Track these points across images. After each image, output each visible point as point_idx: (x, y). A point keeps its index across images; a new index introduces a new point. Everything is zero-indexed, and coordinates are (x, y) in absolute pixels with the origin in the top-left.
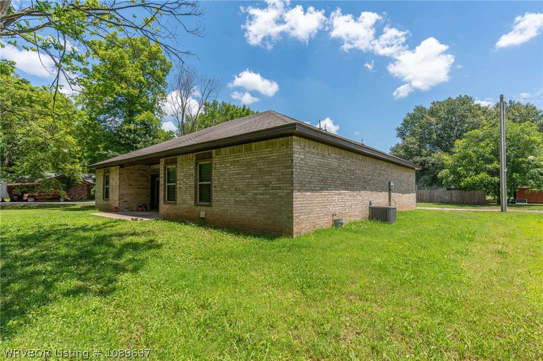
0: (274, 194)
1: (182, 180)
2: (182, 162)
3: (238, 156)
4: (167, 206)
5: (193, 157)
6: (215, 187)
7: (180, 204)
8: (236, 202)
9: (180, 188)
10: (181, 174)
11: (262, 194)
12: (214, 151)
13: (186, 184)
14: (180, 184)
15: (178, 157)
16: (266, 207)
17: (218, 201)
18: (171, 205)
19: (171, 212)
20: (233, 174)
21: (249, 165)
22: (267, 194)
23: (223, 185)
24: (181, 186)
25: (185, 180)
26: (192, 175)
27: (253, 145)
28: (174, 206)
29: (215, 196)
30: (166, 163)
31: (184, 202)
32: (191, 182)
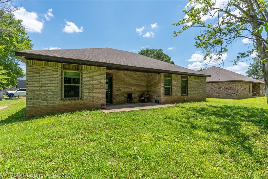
0: (203, 91)
1: (175, 85)
2: (175, 77)
3: (196, 80)
4: (166, 97)
5: (180, 76)
6: (189, 89)
7: (174, 95)
8: (195, 93)
9: (174, 89)
10: (175, 83)
11: (201, 91)
12: (189, 76)
13: (177, 87)
14: (174, 87)
15: (173, 74)
16: (202, 94)
17: (190, 93)
18: (169, 97)
19: (169, 100)
20: (194, 85)
21: (198, 83)
22: (202, 91)
23: (191, 88)
24: (174, 88)
25: (176, 85)
26: (180, 84)
27: (199, 77)
28: (170, 97)
29: (189, 92)
30: (165, 76)
31: (176, 95)
32: (180, 86)
